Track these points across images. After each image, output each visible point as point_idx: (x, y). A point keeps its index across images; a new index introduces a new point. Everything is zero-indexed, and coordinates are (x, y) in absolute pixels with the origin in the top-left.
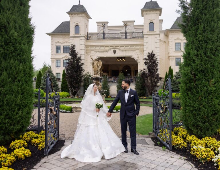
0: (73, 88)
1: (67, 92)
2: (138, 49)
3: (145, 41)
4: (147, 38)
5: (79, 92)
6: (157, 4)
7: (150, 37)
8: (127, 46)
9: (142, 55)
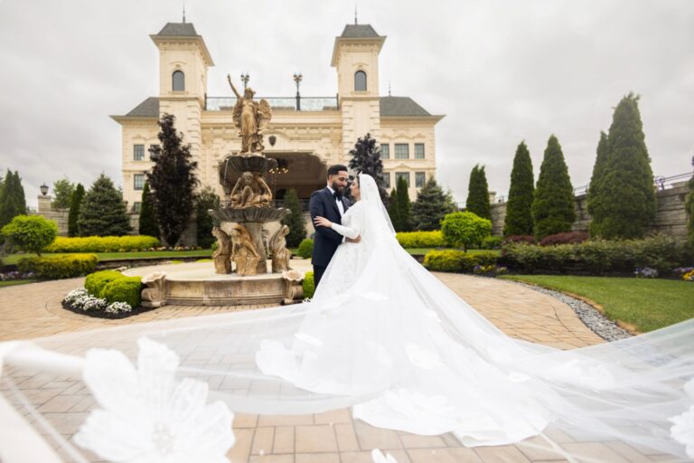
0: (168, 225)
1: (153, 236)
2: (327, 136)
3: (344, 115)
4: (350, 106)
5: (187, 237)
6: (372, 29)
7: (358, 104)
8: (302, 127)
9: (337, 150)
